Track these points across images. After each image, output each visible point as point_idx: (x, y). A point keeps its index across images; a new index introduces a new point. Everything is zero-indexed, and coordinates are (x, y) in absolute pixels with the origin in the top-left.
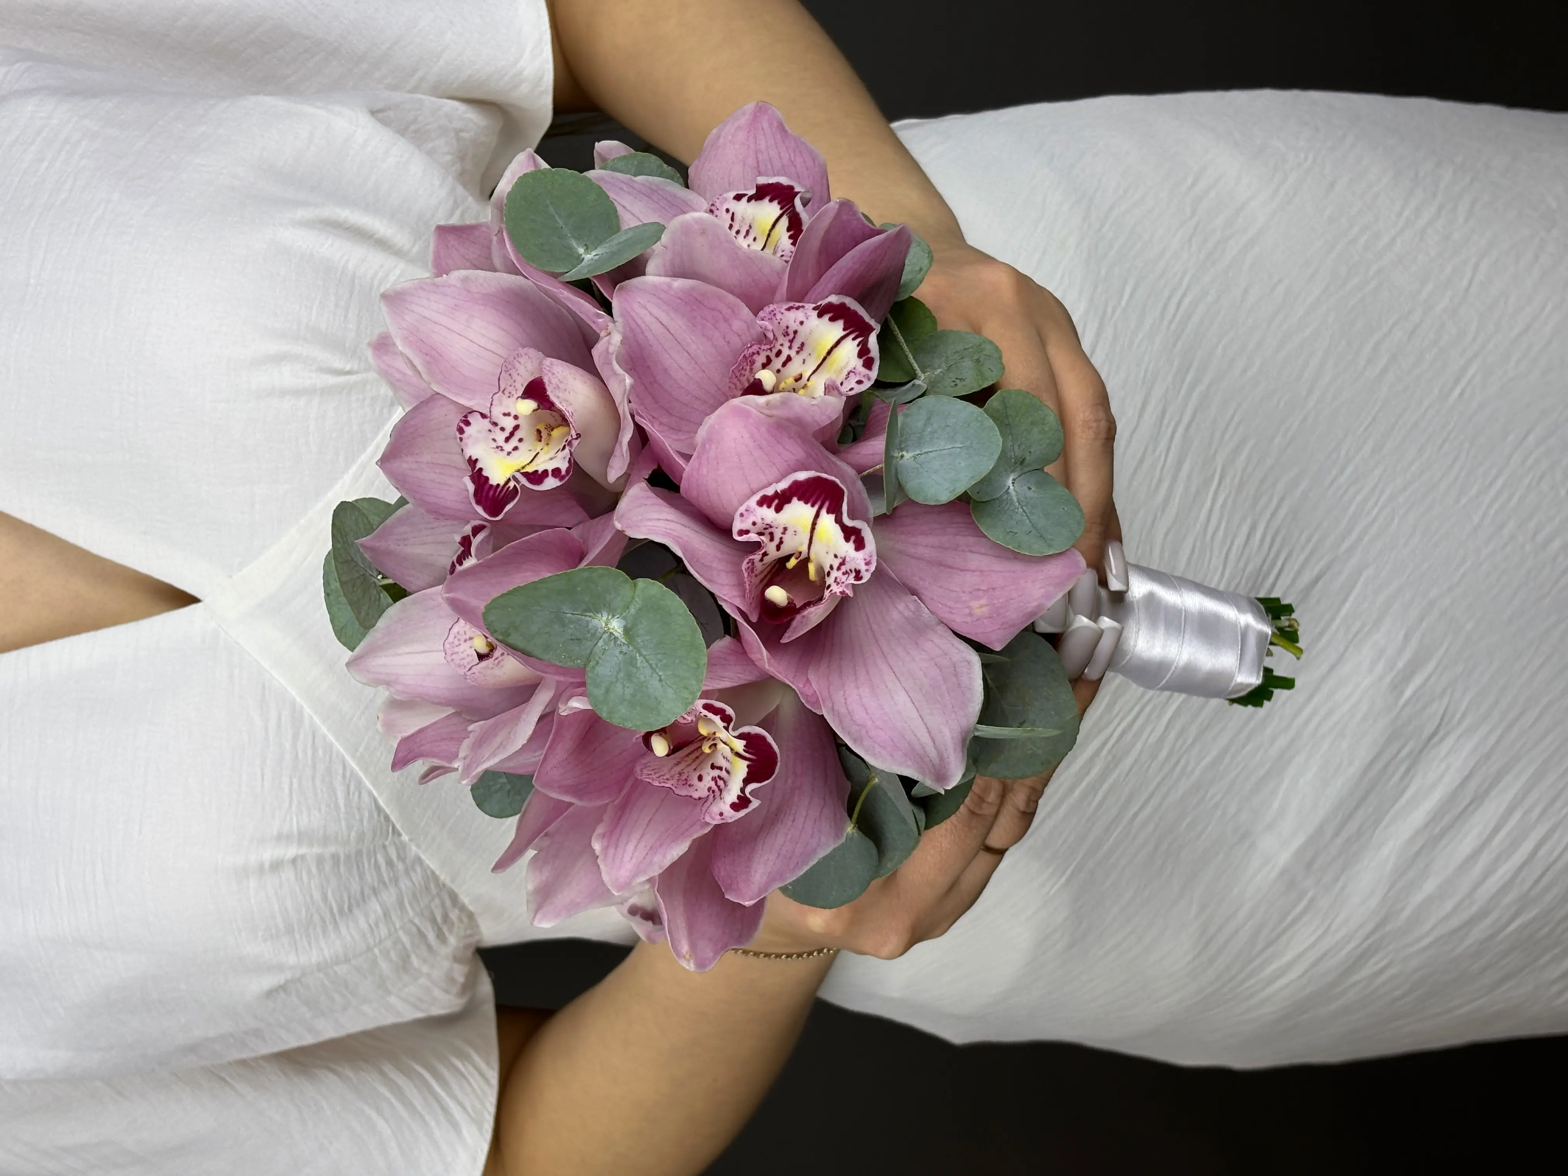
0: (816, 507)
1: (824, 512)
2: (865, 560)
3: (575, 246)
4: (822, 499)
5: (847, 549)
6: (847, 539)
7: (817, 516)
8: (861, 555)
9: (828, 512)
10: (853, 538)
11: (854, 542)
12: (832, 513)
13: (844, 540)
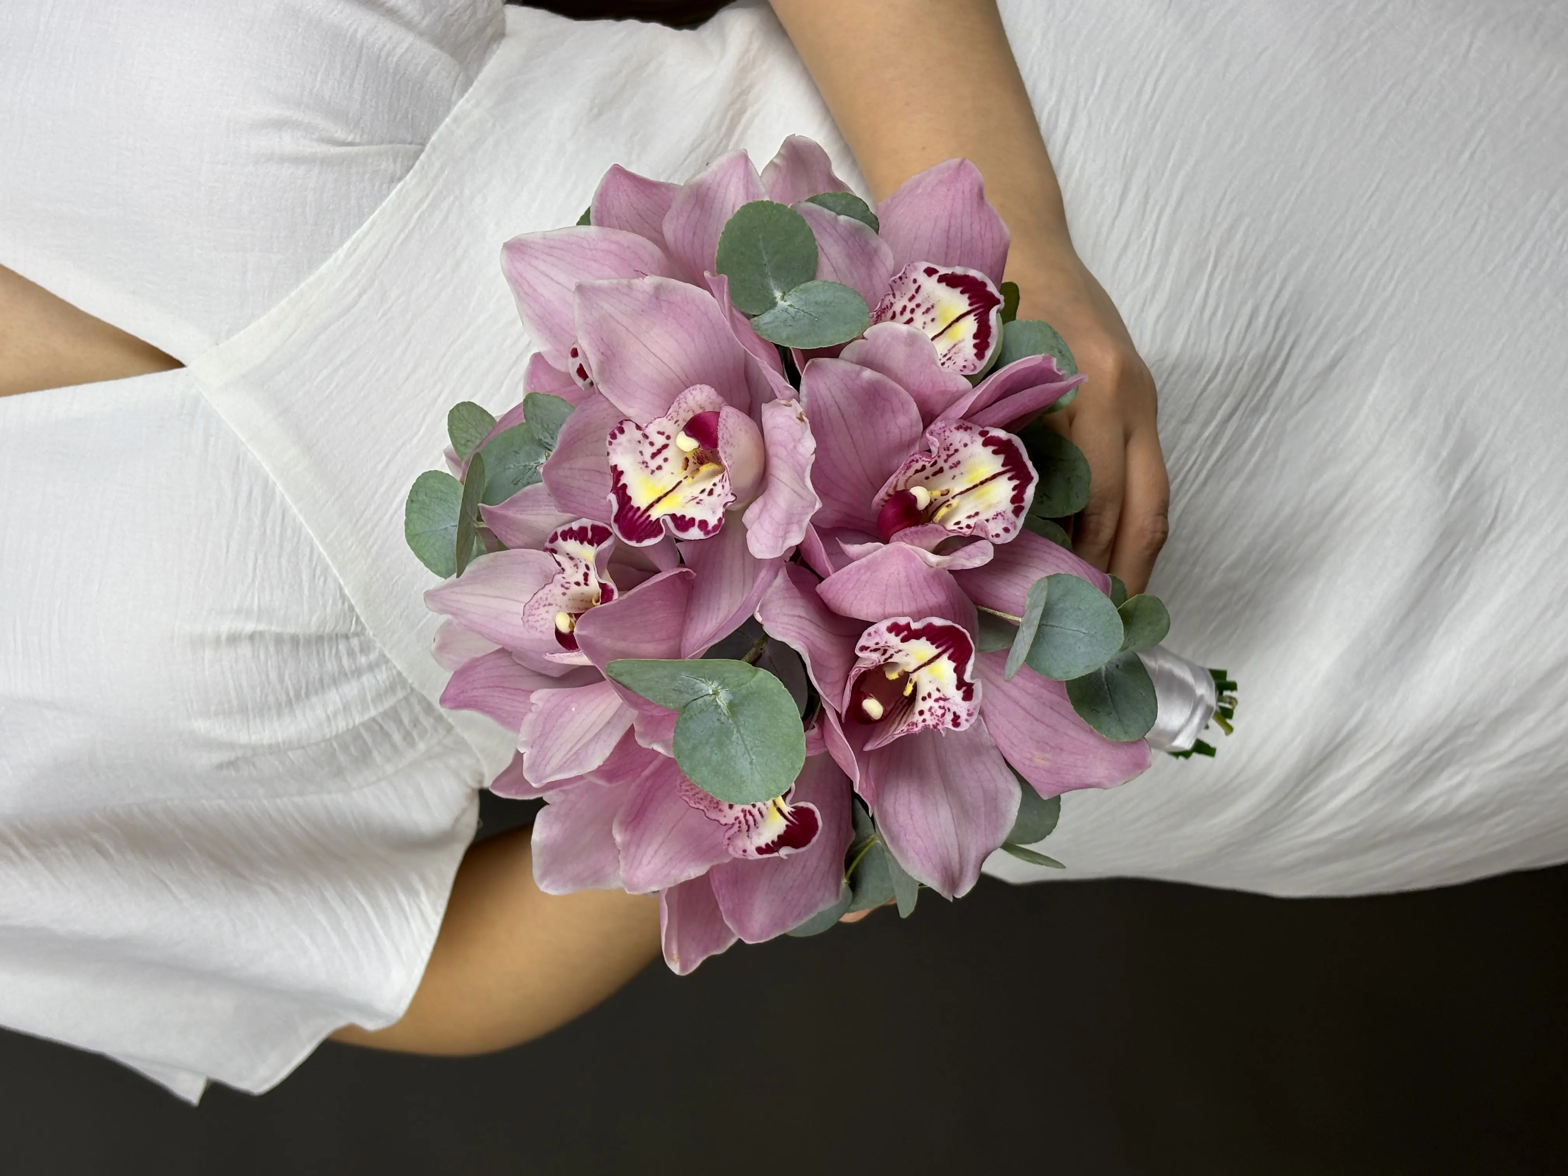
0: (940, 650)
1: (945, 657)
2: (968, 711)
3: (773, 286)
4: (947, 645)
5: (957, 696)
6: (958, 688)
7: (938, 656)
8: (966, 704)
9: (949, 658)
10: (964, 688)
11: (964, 692)
12: (954, 661)
13: (955, 687)
